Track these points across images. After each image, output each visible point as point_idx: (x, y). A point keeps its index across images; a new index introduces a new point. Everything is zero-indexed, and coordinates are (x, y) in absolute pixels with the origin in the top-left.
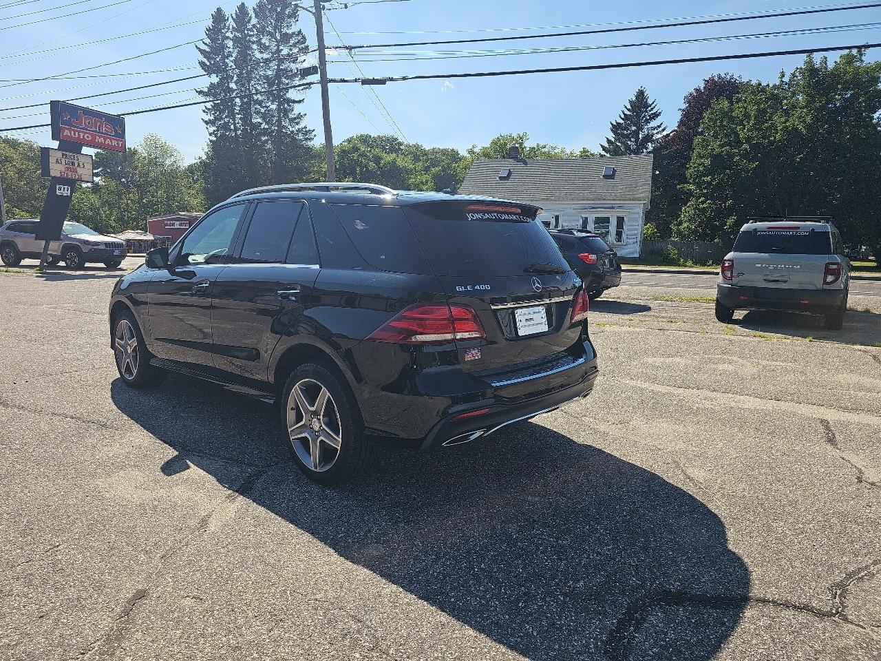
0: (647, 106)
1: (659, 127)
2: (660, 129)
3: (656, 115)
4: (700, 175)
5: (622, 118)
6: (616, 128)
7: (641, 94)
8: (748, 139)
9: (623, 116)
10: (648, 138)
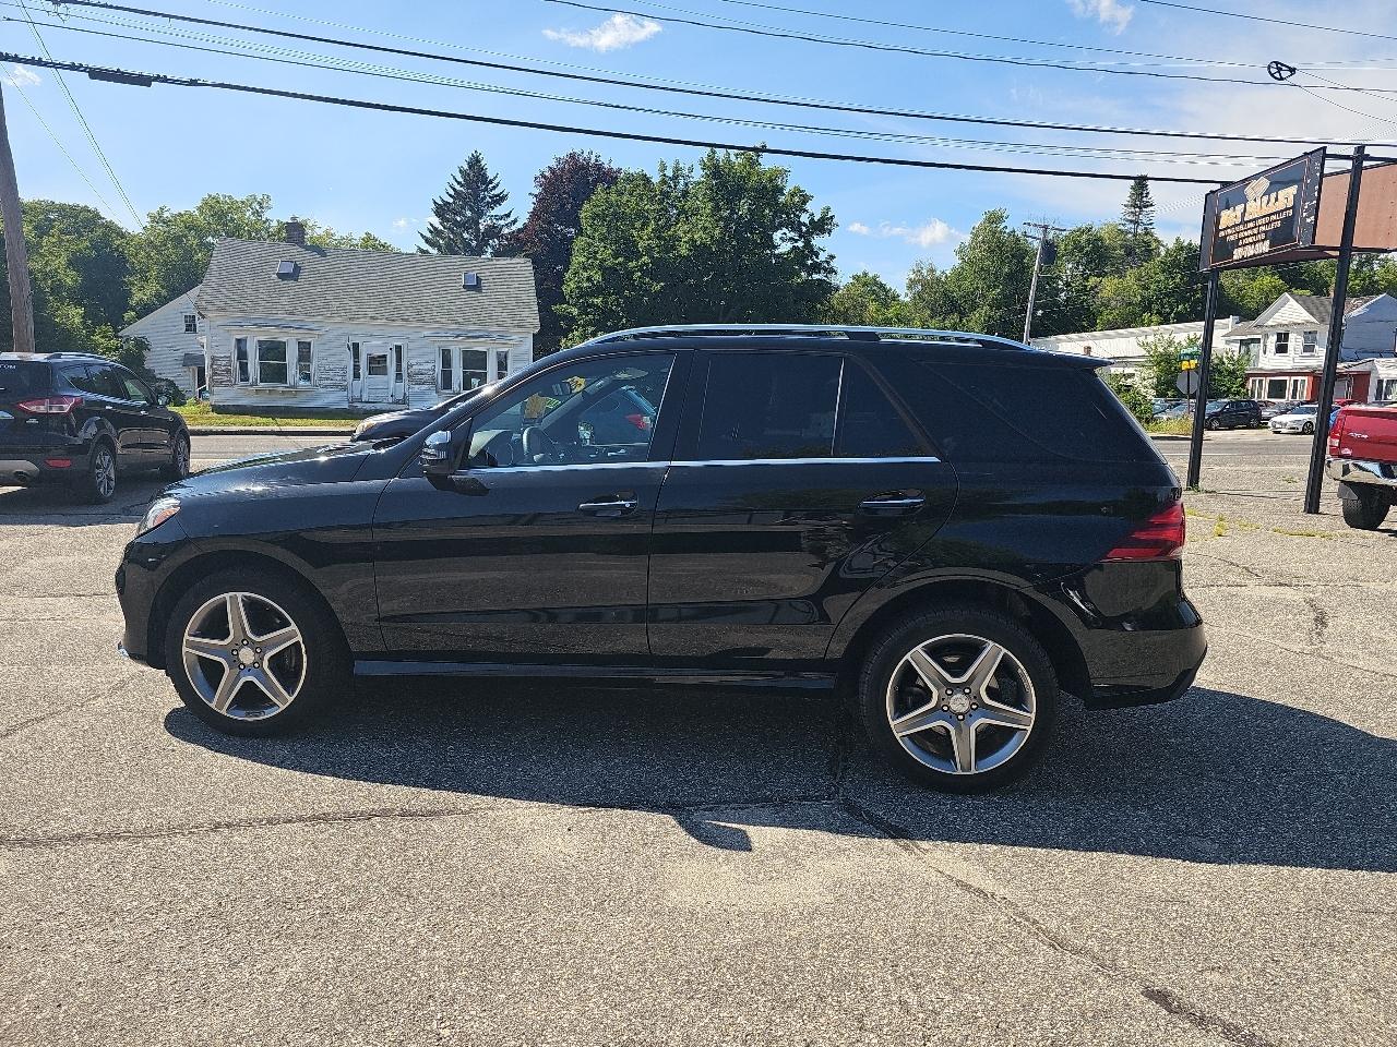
0: (486, 181)
1: (508, 216)
2: (509, 220)
3: (500, 199)
4: (583, 294)
5: (450, 195)
6: (441, 210)
7: (475, 162)
8: (649, 250)
9: (452, 193)
10: (493, 231)
